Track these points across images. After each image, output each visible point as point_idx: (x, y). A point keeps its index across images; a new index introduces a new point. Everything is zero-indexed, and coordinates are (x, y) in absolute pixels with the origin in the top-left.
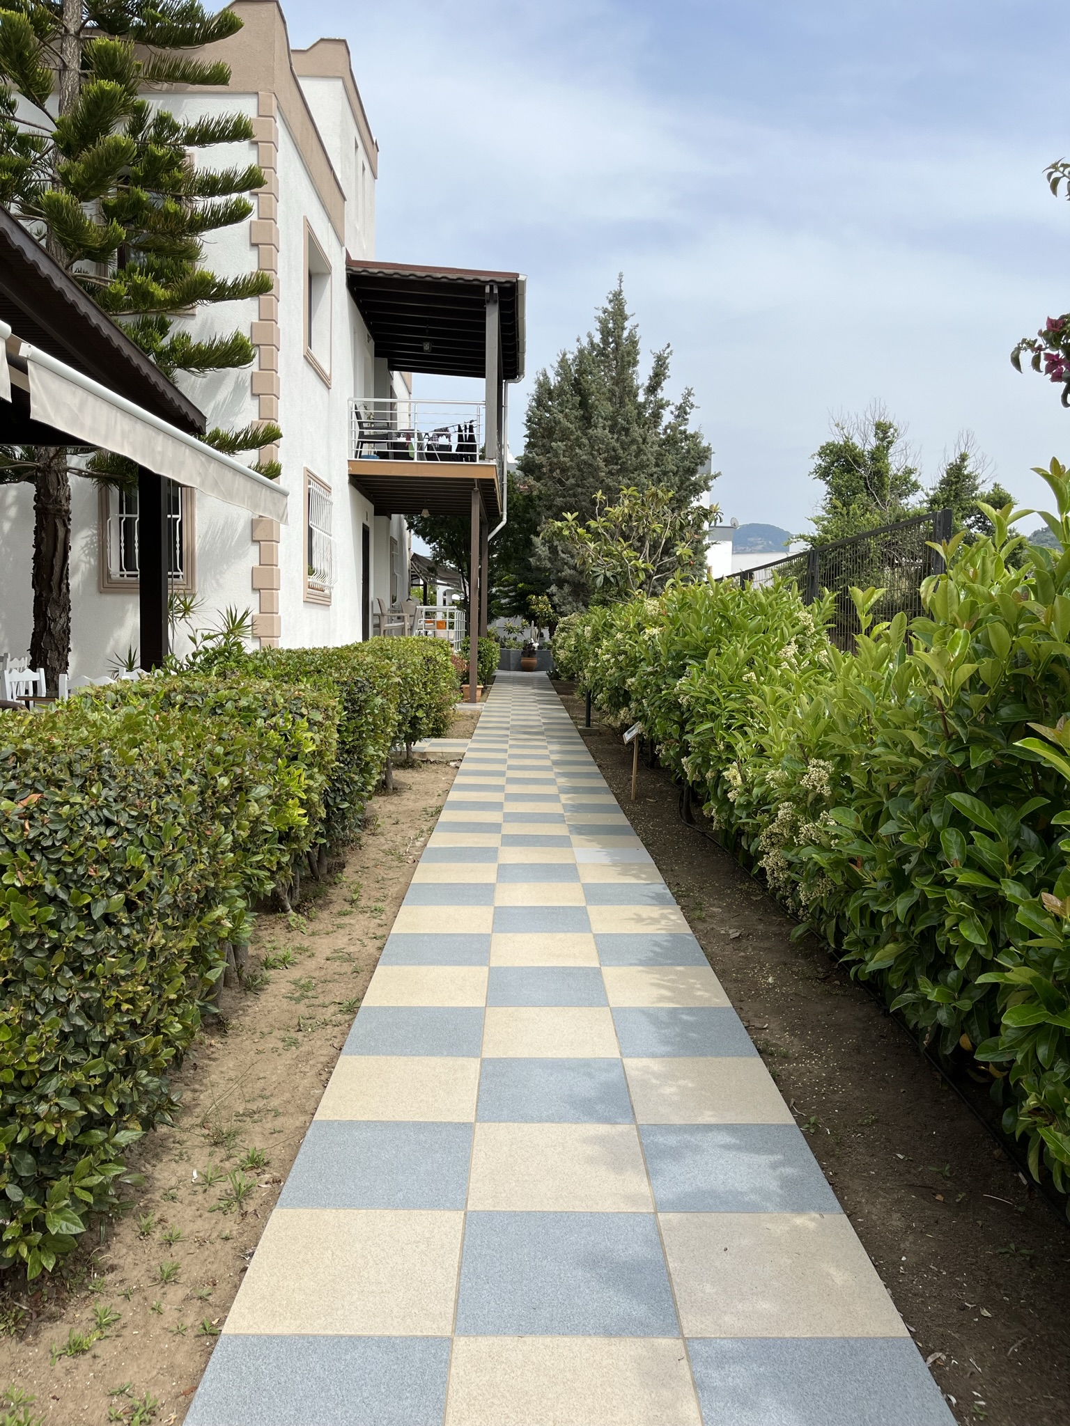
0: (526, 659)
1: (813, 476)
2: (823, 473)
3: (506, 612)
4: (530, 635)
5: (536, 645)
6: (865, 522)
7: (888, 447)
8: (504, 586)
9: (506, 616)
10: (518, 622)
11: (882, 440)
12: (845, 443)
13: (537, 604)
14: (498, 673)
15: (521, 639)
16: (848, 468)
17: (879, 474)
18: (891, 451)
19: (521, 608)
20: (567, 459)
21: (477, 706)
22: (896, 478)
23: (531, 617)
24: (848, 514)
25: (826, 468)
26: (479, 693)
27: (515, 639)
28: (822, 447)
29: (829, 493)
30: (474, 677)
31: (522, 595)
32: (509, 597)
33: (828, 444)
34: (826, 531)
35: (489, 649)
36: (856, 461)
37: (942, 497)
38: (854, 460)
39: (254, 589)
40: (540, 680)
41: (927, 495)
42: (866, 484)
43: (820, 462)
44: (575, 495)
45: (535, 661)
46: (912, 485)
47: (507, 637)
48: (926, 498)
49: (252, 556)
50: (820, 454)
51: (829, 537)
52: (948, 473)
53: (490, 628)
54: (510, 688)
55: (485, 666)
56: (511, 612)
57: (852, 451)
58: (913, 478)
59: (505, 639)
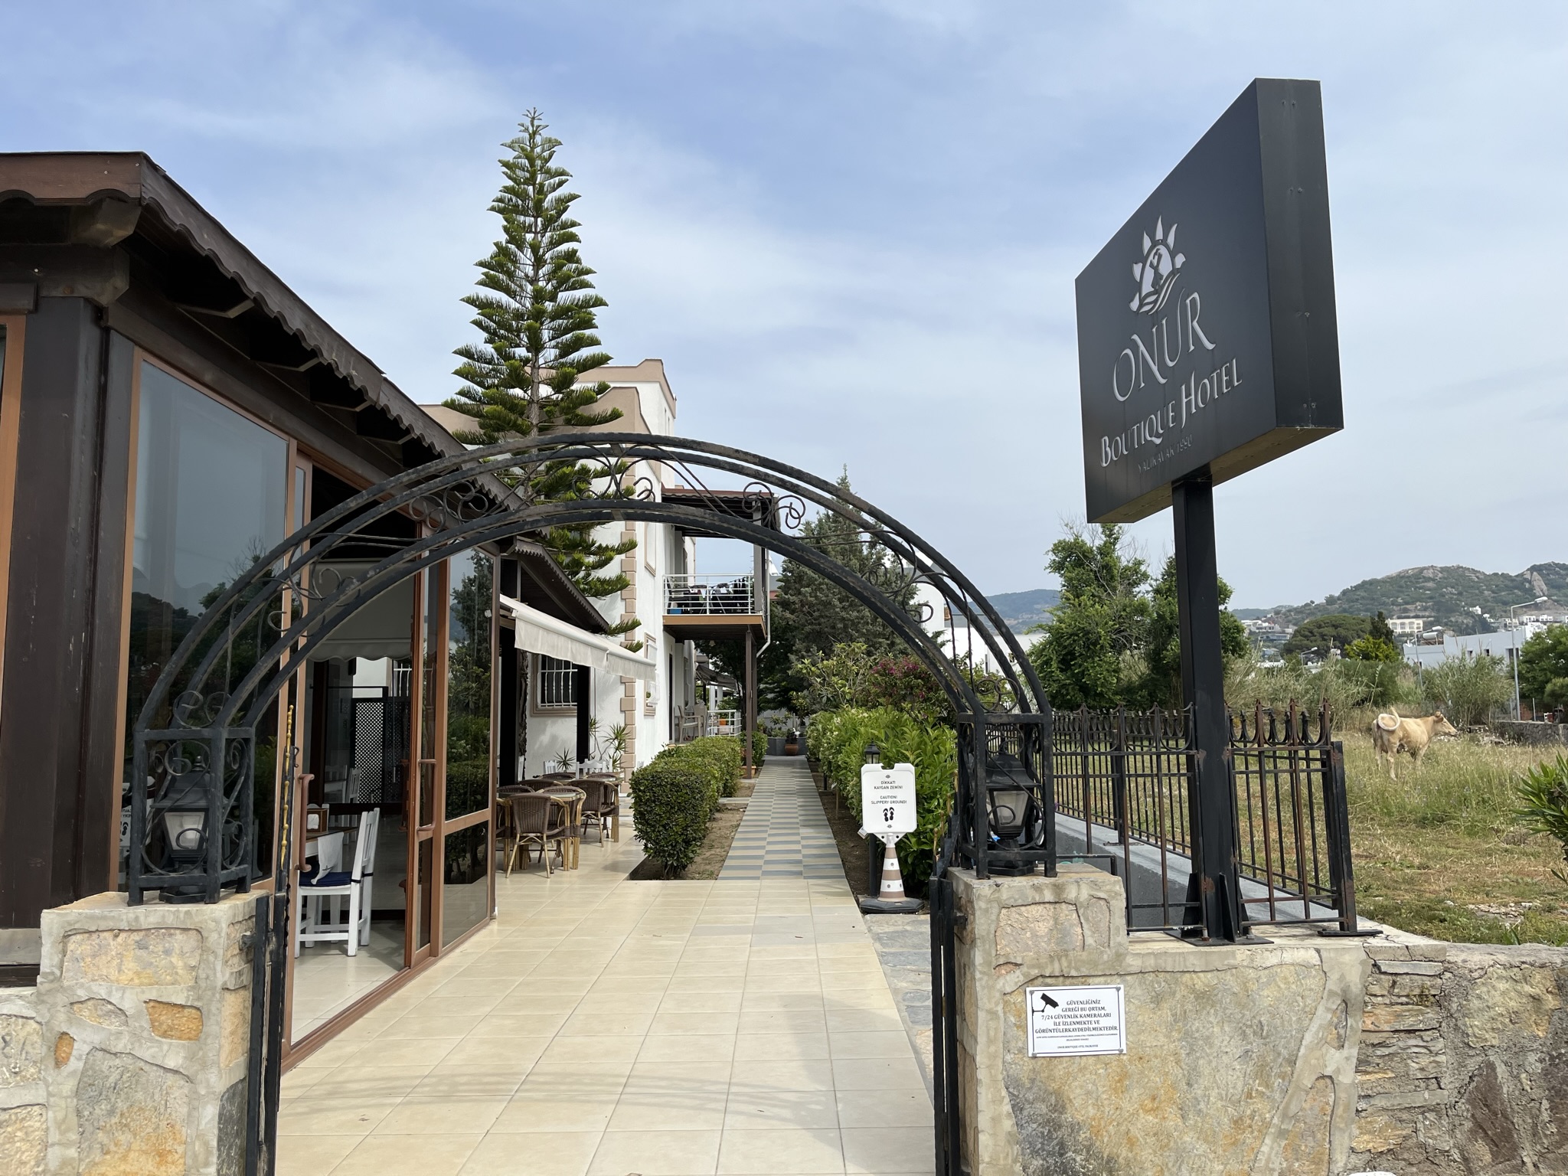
0: (790, 746)
1: (1049, 570)
2: (1058, 567)
3: (772, 705)
4: (792, 724)
5: (798, 733)
6: (1094, 612)
7: (1114, 544)
8: (770, 684)
9: (772, 709)
10: (783, 713)
11: (1110, 536)
12: (1075, 540)
13: (798, 699)
14: (766, 758)
15: (785, 729)
16: (1079, 563)
17: (1107, 567)
18: (1117, 546)
19: (784, 701)
20: (812, 599)
21: (752, 781)
22: (1126, 568)
23: (793, 709)
24: (1080, 605)
25: (1059, 562)
26: (753, 772)
27: (780, 729)
28: (1055, 545)
29: (1064, 586)
30: (749, 760)
31: (785, 691)
32: (775, 692)
33: (1060, 542)
34: (1061, 621)
35: (760, 740)
36: (1085, 557)
37: (1164, 588)
38: (1084, 555)
39: (621, 711)
40: (801, 763)
41: (1151, 586)
42: (1096, 577)
43: (1054, 557)
44: (819, 624)
45: (796, 747)
46: (1142, 575)
47: (774, 727)
48: (1151, 589)
49: (620, 692)
50: (1053, 550)
51: (1063, 626)
52: (1168, 566)
53: (759, 720)
54: (775, 768)
55: (757, 752)
56: (777, 705)
57: (1081, 547)
58: (1143, 568)
59: (772, 729)
